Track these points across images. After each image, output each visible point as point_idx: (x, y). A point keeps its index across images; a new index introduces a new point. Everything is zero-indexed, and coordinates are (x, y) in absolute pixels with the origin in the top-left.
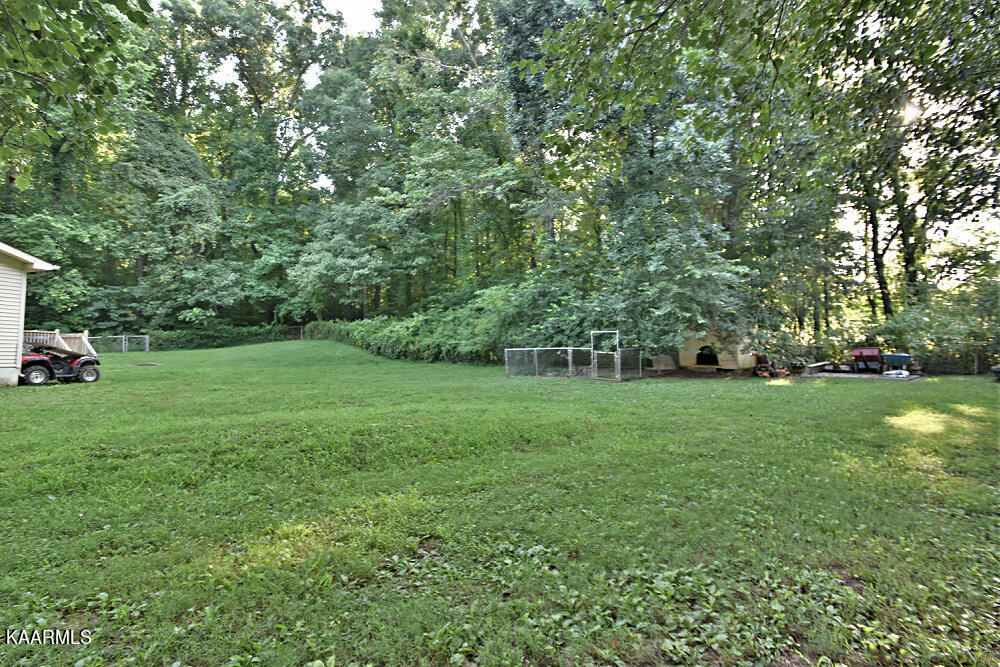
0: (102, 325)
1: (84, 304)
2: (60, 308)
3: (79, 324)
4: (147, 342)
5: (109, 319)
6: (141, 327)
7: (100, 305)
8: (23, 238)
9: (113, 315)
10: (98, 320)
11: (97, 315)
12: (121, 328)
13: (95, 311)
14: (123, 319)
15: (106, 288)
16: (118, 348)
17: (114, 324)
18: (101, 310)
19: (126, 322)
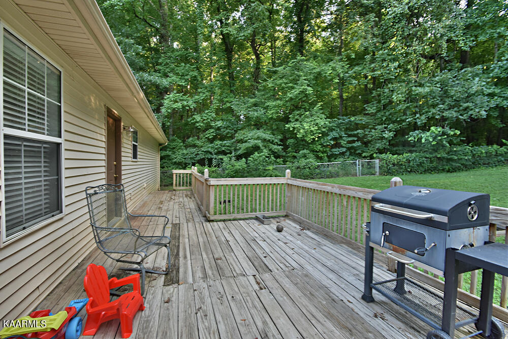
0: (336, 151)
1: (324, 134)
2: (309, 138)
3: (320, 151)
4: (377, 166)
5: (341, 146)
6: (363, 152)
7: (334, 134)
8: (286, 83)
9: (343, 143)
10: (333, 147)
11: (332, 143)
12: (348, 153)
13: (331, 140)
14: (350, 145)
15: (339, 119)
16: (353, 172)
17: (344, 150)
18: (335, 139)
19: (352, 148)
